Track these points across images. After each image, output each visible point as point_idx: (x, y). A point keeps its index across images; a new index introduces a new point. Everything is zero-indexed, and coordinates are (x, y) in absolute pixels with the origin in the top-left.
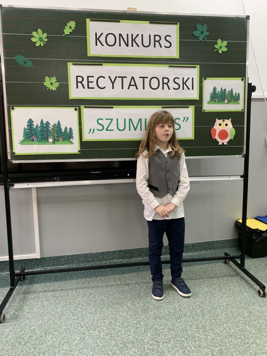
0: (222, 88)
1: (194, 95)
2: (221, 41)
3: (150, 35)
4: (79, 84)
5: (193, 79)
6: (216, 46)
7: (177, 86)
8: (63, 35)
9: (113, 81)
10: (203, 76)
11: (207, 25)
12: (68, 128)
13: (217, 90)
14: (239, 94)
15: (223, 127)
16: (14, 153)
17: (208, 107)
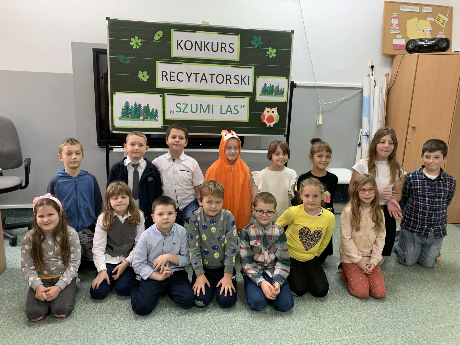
0: (271, 84)
1: (249, 89)
2: (271, 49)
3: (218, 43)
4: (164, 77)
5: (249, 76)
6: (268, 53)
7: (237, 82)
8: (154, 41)
9: (189, 76)
10: (257, 74)
11: (261, 36)
12: (155, 109)
13: (267, 86)
14: (283, 89)
15: (270, 113)
16: (114, 126)
17: (260, 98)
